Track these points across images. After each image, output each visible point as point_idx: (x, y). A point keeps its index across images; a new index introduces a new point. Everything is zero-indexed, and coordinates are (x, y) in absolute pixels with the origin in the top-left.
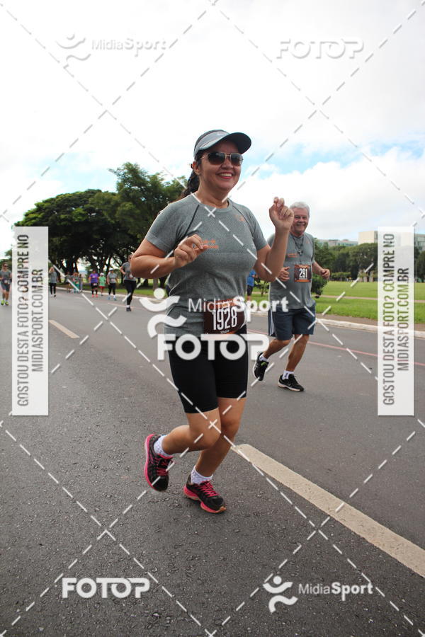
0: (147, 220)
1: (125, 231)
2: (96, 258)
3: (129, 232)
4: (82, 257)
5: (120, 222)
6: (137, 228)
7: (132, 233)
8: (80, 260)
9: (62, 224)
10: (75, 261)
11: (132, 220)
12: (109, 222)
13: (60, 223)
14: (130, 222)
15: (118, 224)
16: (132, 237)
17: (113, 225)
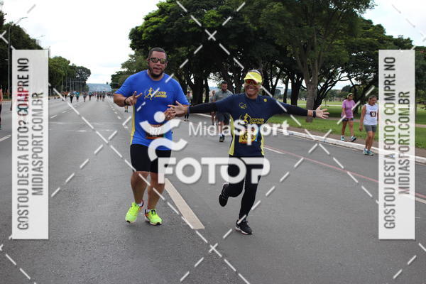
0: (300, 26)
1: (271, 41)
2: (231, 74)
3: (276, 41)
4: (214, 73)
5: (265, 27)
6: (288, 37)
7: (280, 44)
8: (212, 75)
9: (190, 30)
10: (206, 77)
11: (281, 27)
12: (250, 28)
13: (188, 28)
14: (278, 29)
15: (262, 32)
16: (278, 47)
17: (255, 32)
